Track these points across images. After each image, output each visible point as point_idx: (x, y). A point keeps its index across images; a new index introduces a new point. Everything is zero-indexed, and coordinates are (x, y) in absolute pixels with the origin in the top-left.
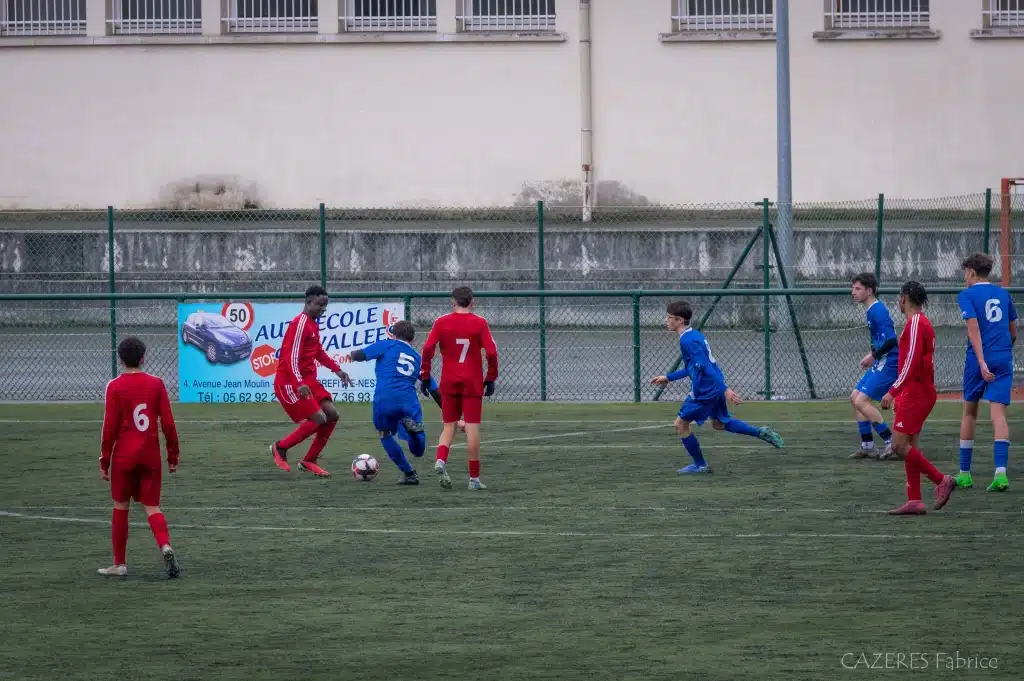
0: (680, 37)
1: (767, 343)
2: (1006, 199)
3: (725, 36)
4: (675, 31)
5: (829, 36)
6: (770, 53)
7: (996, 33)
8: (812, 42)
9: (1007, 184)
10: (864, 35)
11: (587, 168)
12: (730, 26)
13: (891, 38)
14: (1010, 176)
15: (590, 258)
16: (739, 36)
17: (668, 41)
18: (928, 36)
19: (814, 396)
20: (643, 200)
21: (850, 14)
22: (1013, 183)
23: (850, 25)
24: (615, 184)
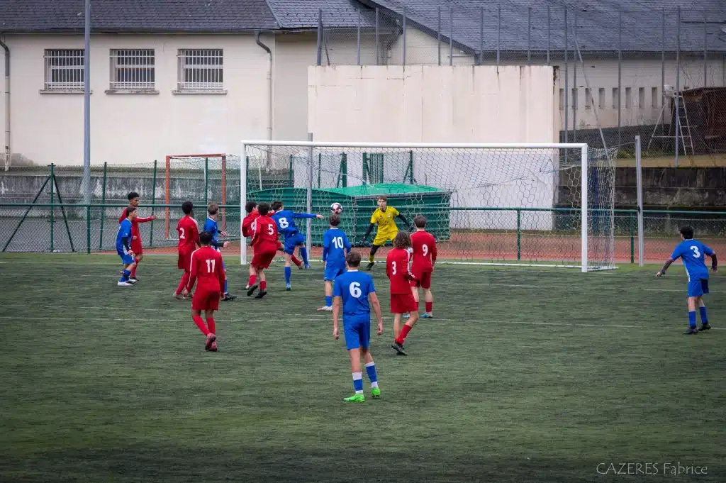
0: (47, 92)
1: (52, 227)
2: (168, 164)
3: (67, 91)
4: (46, 89)
5: (111, 92)
6: (82, 99)
7: (183, 92)
8: (105, 94)
9: (169, 158)
10: (127, 92)
11: (7, 148)
12: (69, 87)
13: (138, 93)
14: (170, 155)
15: (5, 187)
16: (73, 92)
17: (43, 93)
18: (154, 93)
19: (73, 250)
20: (31, 161)
21: (121, 82)
22: (171, 158)
23: (121, 87)
24: (20, 154)
